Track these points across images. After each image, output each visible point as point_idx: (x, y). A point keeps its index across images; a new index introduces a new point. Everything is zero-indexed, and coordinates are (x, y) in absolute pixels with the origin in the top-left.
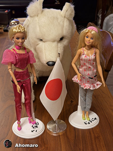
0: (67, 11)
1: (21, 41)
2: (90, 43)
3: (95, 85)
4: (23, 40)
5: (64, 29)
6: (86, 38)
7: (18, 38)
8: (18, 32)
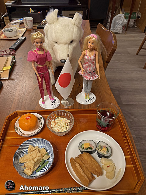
0: (76, 20)
1: (40, 45)
2: (91, 47)
3: (94, 77)
4: (41, 44)
5: (74, 34)
6: (88, 43)
7: (37, 43)
8: (37, 38)
